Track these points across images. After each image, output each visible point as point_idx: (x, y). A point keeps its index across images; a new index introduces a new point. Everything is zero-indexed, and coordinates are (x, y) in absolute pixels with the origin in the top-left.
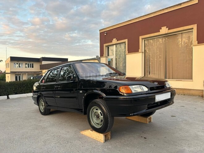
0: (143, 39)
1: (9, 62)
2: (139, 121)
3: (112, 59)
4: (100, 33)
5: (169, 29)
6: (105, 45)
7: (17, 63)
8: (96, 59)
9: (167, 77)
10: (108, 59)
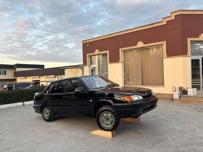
0: (122, 51)
2: (131, 121)
3: (94, 68)
4: (83, 44)
5: (144, 44)
6: (88, 55)
8: (79, 68)
9: (144, 84)
10: (90, 67)
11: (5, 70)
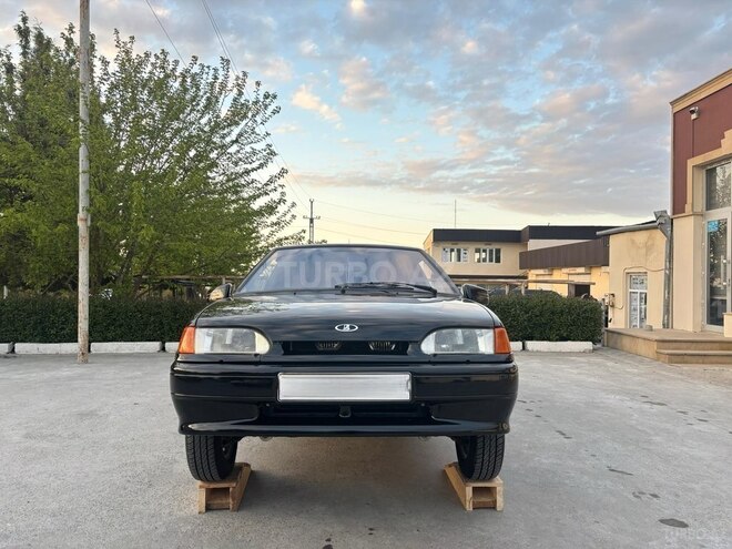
1: (431, 245)
4: (675, 114)
6: (691, 163)
7: (453, 247)
8: (656, 228)
10: (705, 223)
11: (498, 247)
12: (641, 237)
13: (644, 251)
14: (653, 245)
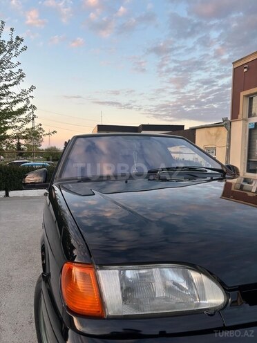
4: (234, 69)
6: (242, 94)
10: (248, 124)
12: (213, 130)
13: (214, 137)
14: (220, 134)
